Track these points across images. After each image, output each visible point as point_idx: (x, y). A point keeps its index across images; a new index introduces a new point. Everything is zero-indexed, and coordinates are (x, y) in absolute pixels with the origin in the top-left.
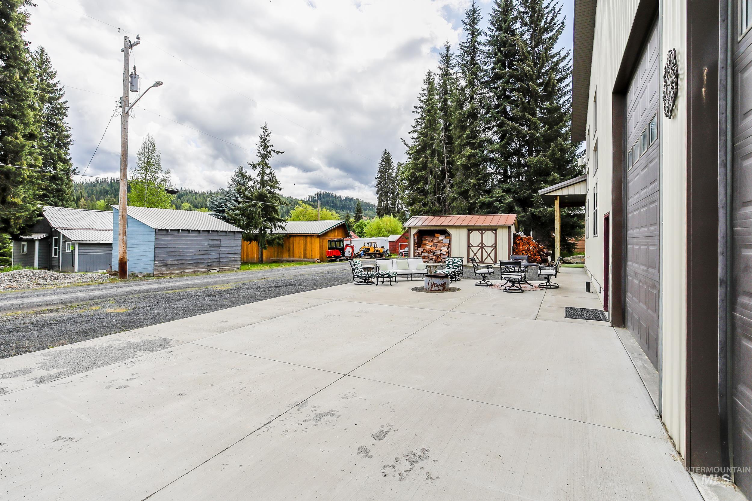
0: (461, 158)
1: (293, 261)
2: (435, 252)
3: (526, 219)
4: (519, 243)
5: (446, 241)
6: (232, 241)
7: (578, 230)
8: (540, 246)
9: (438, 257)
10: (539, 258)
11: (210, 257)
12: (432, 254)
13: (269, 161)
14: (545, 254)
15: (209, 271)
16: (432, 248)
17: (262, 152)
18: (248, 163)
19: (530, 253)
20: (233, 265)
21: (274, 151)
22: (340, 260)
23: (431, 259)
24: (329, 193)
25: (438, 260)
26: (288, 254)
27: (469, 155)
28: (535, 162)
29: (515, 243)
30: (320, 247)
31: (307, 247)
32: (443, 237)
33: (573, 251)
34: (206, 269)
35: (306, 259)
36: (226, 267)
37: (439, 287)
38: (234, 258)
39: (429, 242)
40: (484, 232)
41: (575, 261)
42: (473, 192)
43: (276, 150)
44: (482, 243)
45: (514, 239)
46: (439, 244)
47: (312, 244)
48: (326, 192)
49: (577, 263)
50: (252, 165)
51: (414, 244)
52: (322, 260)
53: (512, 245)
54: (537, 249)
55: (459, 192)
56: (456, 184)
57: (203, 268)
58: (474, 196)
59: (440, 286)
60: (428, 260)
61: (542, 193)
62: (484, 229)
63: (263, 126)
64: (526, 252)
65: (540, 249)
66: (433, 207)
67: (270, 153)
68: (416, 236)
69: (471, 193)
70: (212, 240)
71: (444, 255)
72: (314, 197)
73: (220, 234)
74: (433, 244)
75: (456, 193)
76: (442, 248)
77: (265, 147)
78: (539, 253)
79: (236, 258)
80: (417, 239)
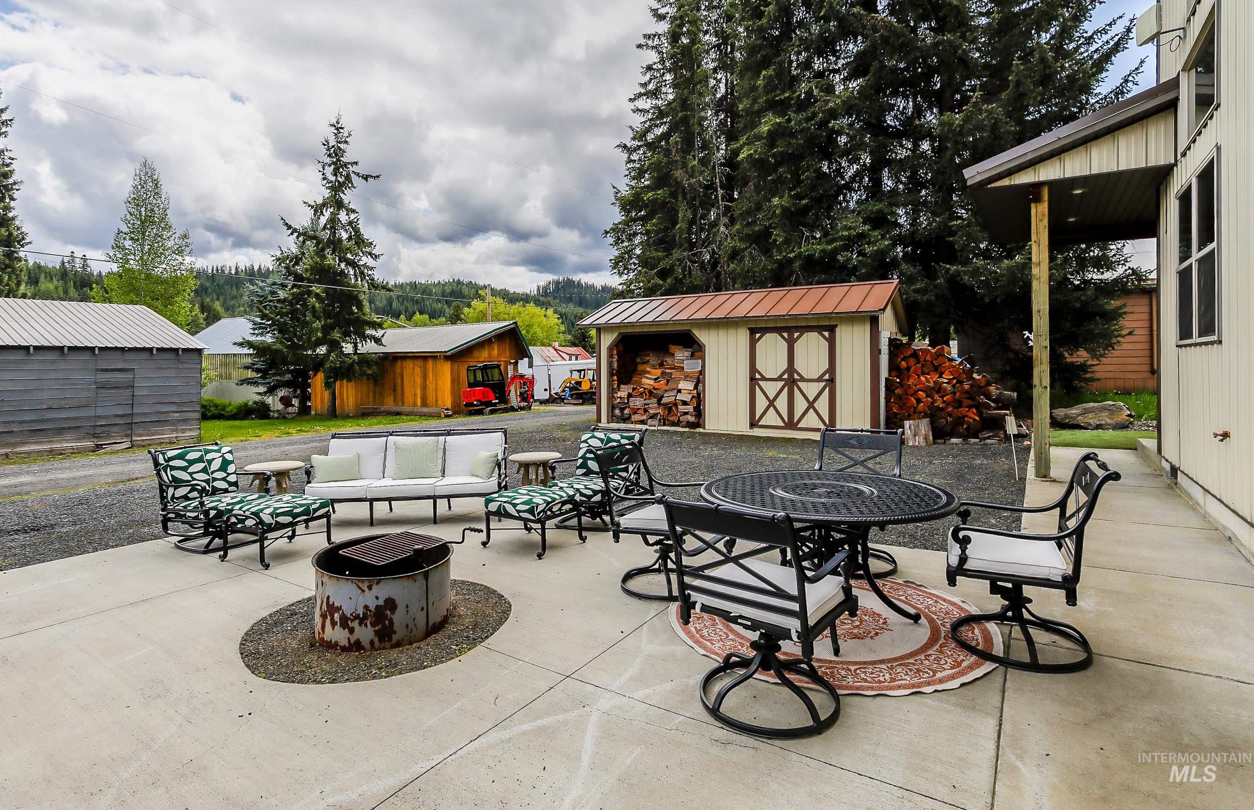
0: (749, 143)
1: (398, 414)
2: (663, 397)
3: (933, 298)
4: (908, 368)
5: (692, 366)
6: (172, 373)
7: (1098, 326)
8: (975, 376)
9: (670, 410)
10: (973, 416)
11: (100, 412)
12: (655, 400)
13: (347, 197)
14: (993, 401)
15: (99, 447)
16: (656, 385)
17: (333, 178)
18: (305, 203)
19: (942, 397)
20: (176, 431)
21: (358, 174)
22: (490, 410)
23: (653, 417)
24: (574, 279)
25: (671, 419)
26: (392, 398)
27: (769, 130)
28: (959, 125)
29: (893, 367)
30: (453, 382)
31: (428, 383)
32: (687, 354)
33: (1081, 387)
34: (89, 444)
35: (425, 410)
36: (153, 435)
37: (352, 631)
38: (177, 415)
39: (654, 367)
40: (796, 335)
41: (1091, 421)
42: (785, 232)
43: (362, 172)
44: (791, 369)
45: (892, 355)
46: (676, 374)
47: (435, 374)
48: (568, 279)
49: (1098, 427)
50: (312, 207)
51: (611, 374)
52: (456, 411)
53: (884, 373)
54: (966, 387)
55: (748, 235)
56: (741, 214)
57: (78, 439)
58: (787, 242)
59: (355, 624)
60: (645, 417)
61: (978, 179)
62: (797, 328)
63: (334, 121)
64: (927, 396)
65: (975, 384)
66: (685, 276)
67: (348, 178)
68: (615, 352)
69: (778, 235)
70: (106, 370)
71: (685, 403)
72: (545, 289)
73: (130, 356)
74: (663, 373)
75: (741, 240)
76: (682, 385)
77: (338, 165)
78: (972, 398)
79: (184, 414)
80: (618, 361)
